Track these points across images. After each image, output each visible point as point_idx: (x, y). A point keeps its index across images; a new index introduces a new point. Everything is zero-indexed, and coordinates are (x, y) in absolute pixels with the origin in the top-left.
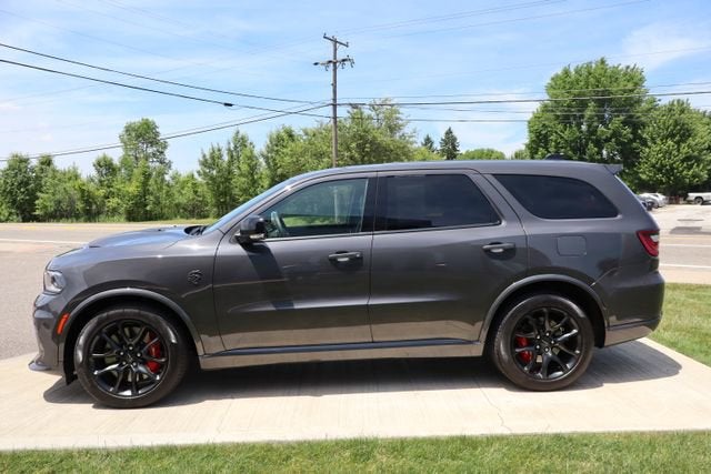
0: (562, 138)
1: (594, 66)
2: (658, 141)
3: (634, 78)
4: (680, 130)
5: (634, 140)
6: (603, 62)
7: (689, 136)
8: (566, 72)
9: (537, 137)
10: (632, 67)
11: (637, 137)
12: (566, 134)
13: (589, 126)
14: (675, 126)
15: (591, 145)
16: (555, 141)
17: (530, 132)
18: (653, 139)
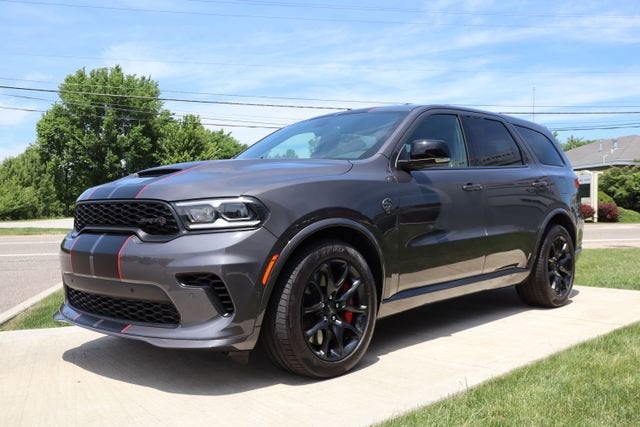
0: (80, 144)
1: (109, 72)
2: (176, 154)
3: (149, 89)
4: (195, 143)
5: (153, 150)
6: (118, 69)
7: (202, 149)
8: (81, 75)
9: (49, 142)
10: (147, 78)
11: (155, 147)
12: (85, 141)
13: (108, 134)
14: (190, 141)
15: (110, 153)
16: (73, 148)
17: (40, 135)
18: (171, 151)
